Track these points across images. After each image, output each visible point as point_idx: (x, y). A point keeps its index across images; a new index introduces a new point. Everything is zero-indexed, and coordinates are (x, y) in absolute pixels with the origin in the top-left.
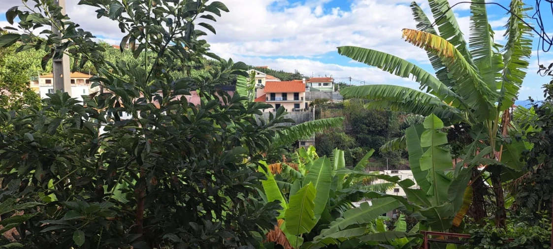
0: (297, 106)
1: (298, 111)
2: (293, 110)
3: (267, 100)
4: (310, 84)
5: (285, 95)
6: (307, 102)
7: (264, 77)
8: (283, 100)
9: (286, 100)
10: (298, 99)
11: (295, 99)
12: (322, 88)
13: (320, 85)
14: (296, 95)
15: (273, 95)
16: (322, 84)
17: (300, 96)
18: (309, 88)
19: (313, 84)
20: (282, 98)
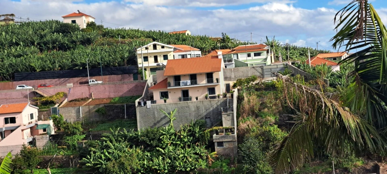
0: (212, 90)
1: (214, 97)
2: (206, 97)
3: (170, 86)
4: (235, 56)
5: (193, 78)
6: (227, 82)
7: (170, 52)
8: (192, 84)
9: (196, 83)
10: (212, 81)
11: (208, 82)
12: (253, 60)
13: (249, 55)
14: (209, 76)
15: (177, 79)
16: (252, 54)
17: (215, 76)
18: (233, 62)
19: (239, 55)
20: (189, 82)
